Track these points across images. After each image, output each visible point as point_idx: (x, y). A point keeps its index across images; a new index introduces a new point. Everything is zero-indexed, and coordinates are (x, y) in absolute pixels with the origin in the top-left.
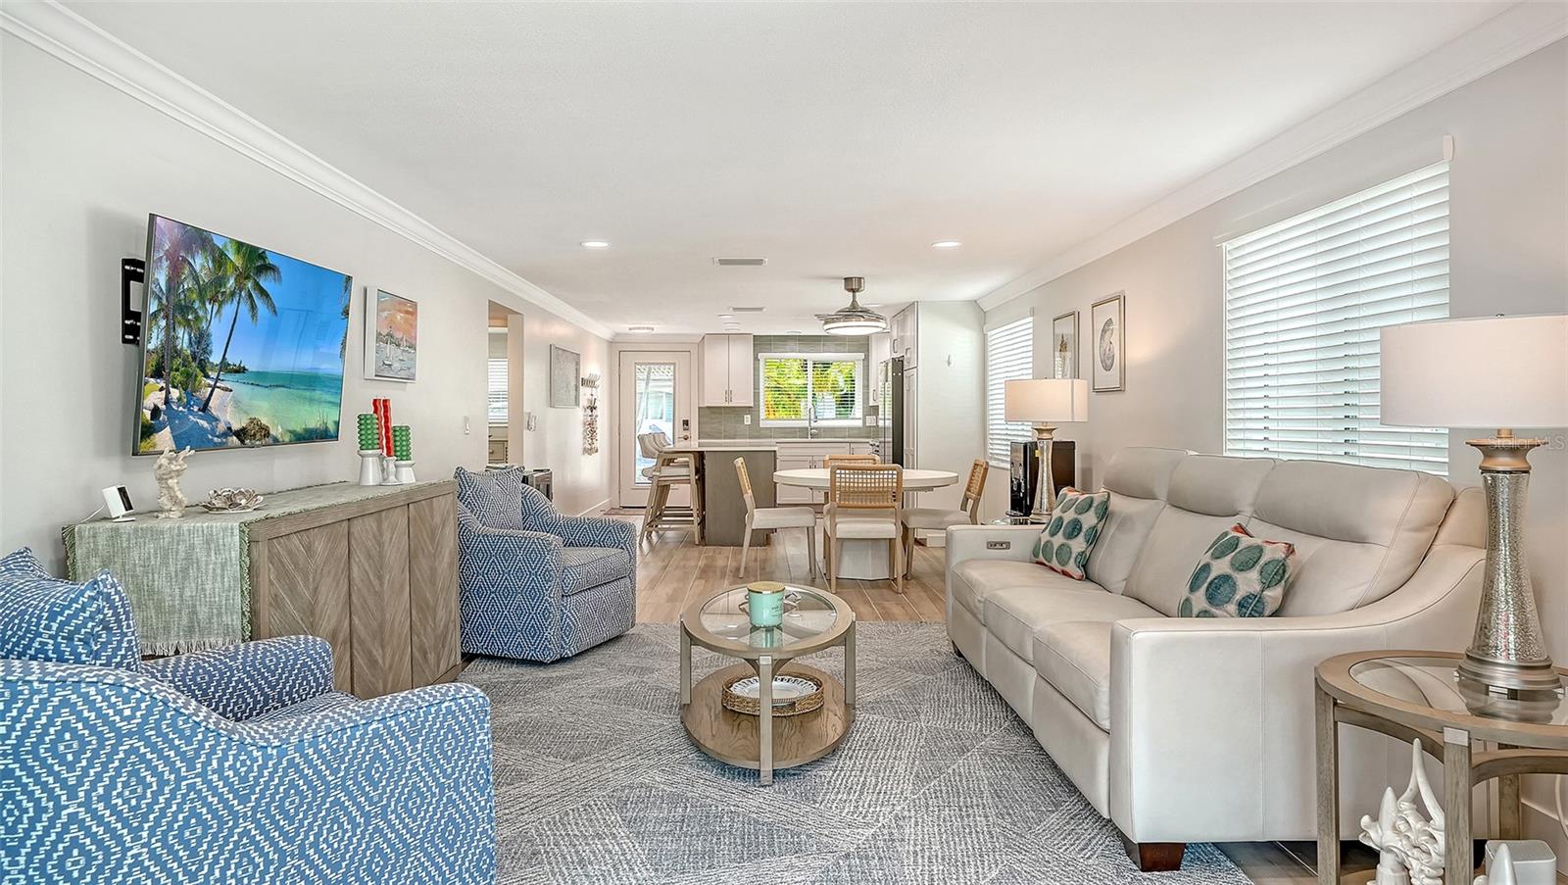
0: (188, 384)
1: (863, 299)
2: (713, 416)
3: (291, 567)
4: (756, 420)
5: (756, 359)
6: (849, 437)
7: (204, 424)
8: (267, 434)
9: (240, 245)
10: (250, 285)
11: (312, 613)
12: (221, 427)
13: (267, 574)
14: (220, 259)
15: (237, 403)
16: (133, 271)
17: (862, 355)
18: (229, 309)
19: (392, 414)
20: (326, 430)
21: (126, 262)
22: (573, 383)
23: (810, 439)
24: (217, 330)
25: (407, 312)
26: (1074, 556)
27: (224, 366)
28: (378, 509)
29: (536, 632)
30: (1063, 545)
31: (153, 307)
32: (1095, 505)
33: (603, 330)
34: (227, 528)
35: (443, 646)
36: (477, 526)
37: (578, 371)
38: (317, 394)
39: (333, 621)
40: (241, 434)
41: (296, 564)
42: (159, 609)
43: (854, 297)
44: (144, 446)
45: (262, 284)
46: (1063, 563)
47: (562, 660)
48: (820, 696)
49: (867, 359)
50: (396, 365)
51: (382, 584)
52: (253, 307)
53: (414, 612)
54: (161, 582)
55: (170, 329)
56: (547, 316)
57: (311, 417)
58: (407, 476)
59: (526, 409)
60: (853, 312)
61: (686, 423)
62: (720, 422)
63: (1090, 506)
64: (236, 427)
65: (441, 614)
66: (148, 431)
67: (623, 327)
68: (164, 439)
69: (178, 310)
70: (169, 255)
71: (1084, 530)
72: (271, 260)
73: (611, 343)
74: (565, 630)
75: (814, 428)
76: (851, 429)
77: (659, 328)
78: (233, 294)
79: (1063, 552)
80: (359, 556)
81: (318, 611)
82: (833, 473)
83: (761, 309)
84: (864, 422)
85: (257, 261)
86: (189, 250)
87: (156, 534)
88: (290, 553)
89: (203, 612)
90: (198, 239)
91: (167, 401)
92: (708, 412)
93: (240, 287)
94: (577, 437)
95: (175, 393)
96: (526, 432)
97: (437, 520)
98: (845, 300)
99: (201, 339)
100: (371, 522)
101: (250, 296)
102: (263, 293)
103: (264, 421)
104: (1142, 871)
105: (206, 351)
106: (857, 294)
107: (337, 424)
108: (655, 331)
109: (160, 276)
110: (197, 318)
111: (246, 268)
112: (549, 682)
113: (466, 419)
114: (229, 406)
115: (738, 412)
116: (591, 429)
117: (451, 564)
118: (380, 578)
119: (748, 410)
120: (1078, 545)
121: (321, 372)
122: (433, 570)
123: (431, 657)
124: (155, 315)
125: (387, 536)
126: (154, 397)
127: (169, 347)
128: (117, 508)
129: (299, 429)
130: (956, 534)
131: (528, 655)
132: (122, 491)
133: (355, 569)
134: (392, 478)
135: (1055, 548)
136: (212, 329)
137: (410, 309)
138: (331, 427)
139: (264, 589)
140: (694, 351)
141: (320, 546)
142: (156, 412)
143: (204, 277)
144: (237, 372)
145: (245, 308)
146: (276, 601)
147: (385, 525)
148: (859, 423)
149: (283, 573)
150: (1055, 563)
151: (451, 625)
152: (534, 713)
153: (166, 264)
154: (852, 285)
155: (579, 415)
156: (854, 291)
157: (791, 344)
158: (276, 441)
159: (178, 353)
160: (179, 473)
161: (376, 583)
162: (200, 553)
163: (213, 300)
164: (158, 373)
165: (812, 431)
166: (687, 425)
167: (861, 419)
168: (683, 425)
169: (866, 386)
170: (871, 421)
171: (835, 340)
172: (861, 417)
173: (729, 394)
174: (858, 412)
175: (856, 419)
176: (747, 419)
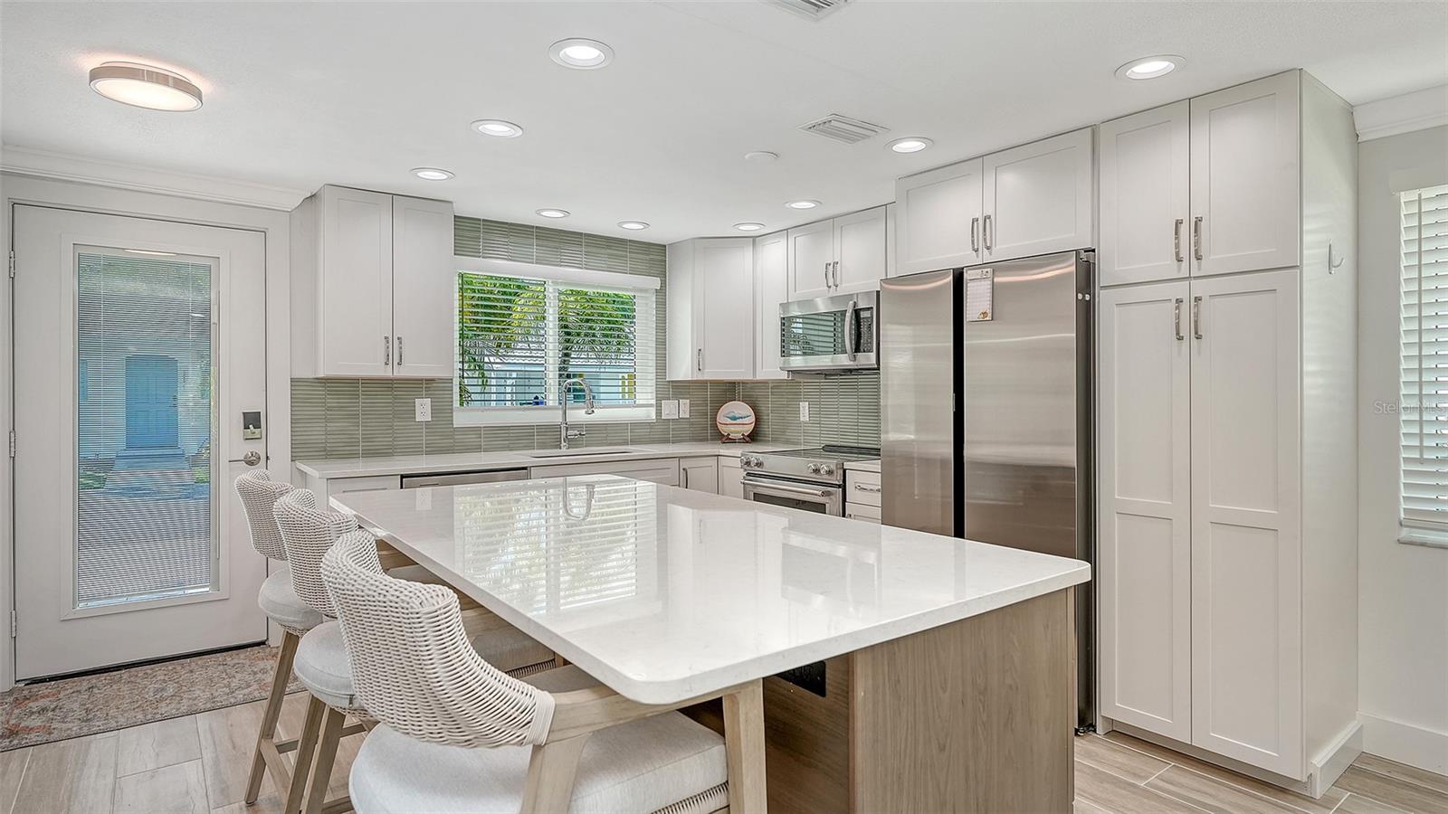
4: (443, 406)
6: (632, 442)
17: (655, 283)
23: (564, 450)
49: (661, 293)
61: (252, 420)
75: (573, 427)
76: (636, 425)
84: (659, 413)
119: (422, 385)
148: (649, 413)
165: (569, 432)
166: (258, 426)
167: (651, 405)
168: (246, 427)
169: (662, 344)
170: (671, 409)
171: (609, 247)
172: (653, 402)
173: (393, 348)
174: (646, 392)
175: (642, 406)
176: (423, 409)
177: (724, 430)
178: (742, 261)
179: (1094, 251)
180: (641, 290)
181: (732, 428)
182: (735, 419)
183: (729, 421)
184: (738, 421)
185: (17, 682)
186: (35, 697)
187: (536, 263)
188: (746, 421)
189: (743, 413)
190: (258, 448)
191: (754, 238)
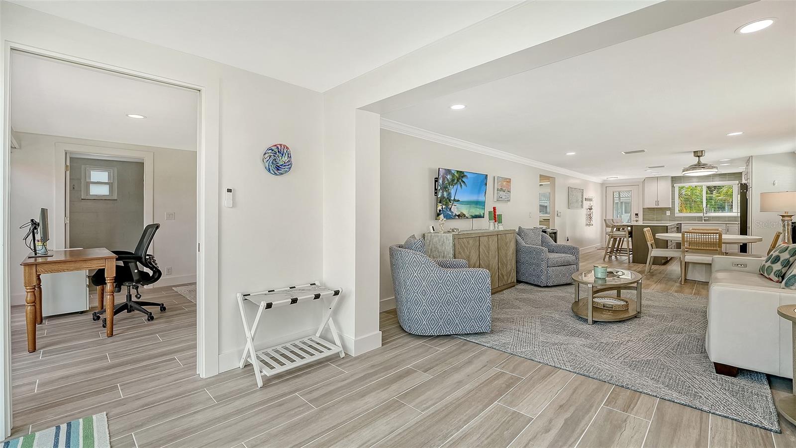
0: (447, 205)
1: (703, 160)
2: (650, 212)
3: (463, 246)
4: (673, 212)
5: (673, 187)
7: (450, 213)
8: (465, 216)
9: (458, 171)
10: (460, 181)
11: (469, 258)
12: (454, 214)
13: (458, 246)
14: (453, 175)
15: (457, 208)
16: (436, 180)
18: (456, 187)
19: (497, 211)
20: (481, 215)
21: (435, 178)
22: (580, 200)
23: (703, 222)
24: (453, 192)
25: (507, 182)
26: (774, 271)
27: (454, 200)
28: (489, 235)
29: (539, 277)
30: (769, 266)
31: (439, 188)
32: (789, 249)
33: (597, 179)
34: (450, 236)
35: (510, 276)
36: (523, 244)
37: (582, 195)
38: (478, 206)
39: (475, 260)
40: (459, 216)
41: (465, 245)
42: (438, 251)
43: (699, 159)
44: (438, 218)
45: (463, 180)
46: (769, 274)
47: (547, 287)
48: (627, 306)
50: (504, 197)
51: (489, 254)
52: (461, 186)
53: (499, 264)
54: (438, 246)
55: (443, 192)
56: (567, 177)
57: (477, 212)
58: (501, 228)
59: (556, 210)
60: (699, 166)
61: (637, 215)
62: (654, 214)
63: (787, 250)
64: (457, 214)
65: (509, 266)
66: (438, 215)
67: (605, 178)
68: (442, 216)
69: (445, 188)
70: (443, 176)
71: (781, 260)
72: (465, 174)
73: (602, 184)
74: (548, 278)
77: (620, 177)
78: (456, 183)
79: (770, 269)
80: (482, 247)
81: (470, 257)
82: (683, 235)
83: (663, 166)
85: (462, 174)
86: (446, 174)
87: (438, 236)
88: (463, 243)
89: (446, 253)
90: (448, 171)
91: (442, 208)
92: (648, 210)
93: (458, 181)
94: (583, 220)
95: (444, 207)
96: (556, 217)
97: (508, 240)
98: (695, 160)
99: (449, 194)
100: (486, 238)
101: (460, 183)
102: (463, 182)
103: (464, 213)
104: (717, 373)
105: (451, 197)
106: (701, 158)
107: (484, 214)
108: (619, 178)
109: (441, 181)
110: (448, 189)
111: (459, 177)
112: (541, 291)
113: (530, 213)
114: (456, 209)
115: (663, 210)
116: (590, 217)
117: (513, 253)
118: (488, 253)
119: (669, 209)
120: (777, 267)
121: (480, 200)
122: (506, 254)
123: (505, 277)
124: (439, 190)
125: (491, 242)
126: (440, 208)
127: (443, 196)
128: (432, 231)
129: (473, 215)
130: (715, 259)
131: (536, 283)
132: (433, 227)
133: (481, 249)
134: (496, 228)
135: (766, 267)
136: (452, 192)
137: (509, 181)
138: (482, 215)
139: (457, 250)
140: (641, 186)
141: (471, 242)
142: (440, 210)
143: (450, 180)
144: (457, 201)
145: (459, 186)
146: (460, 253)
147: (490, 239)
149: (462, 247)
150: (766, 274)
151: (513, 270)
152: (531, 296)
153: (442, 178)
154: (698, 154)
155: (584, 212)
156: (699, 157)
158: (467, 218)
159: (444, 198)
160: (443, 224)
161: (487, 254)
162: (445, 241)
163: (452, 185)
164: (440, 202)
172: (737, 211)
174: (735, 209)
175: (734, 213)
176: (668, 213)
190: (637, 219)
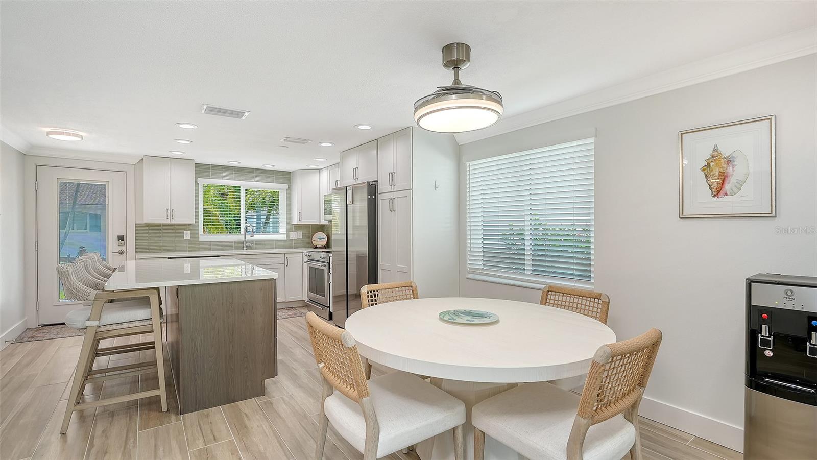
2: (151, 232)
4: (195, 235)
5: (196, 183)
6: (276, 248)
17: (286, 186)
23: (245, 251)
49: (289, 190)
61: (121, 238)
62: (159, 238)
73: (25, 154)
75: (249, 242)
76: (278, 241)
84: (288, 237)
92: (146, 228)
115: (176, 229)
119: (188, 228)
148: (284, 237)
157: (225, 174)
165: (247, 244)
166: (123, 240)
167: (285, 234)
168: (119, 241)
169: (289, 209)
170: (293, 235)
171: (265, 173)
172: (286, 232)
173: (170, 212)
174: (283, 229)
175: (282, 234)
176: (187, 235)
177: (315, 243)
178: (315, 178)
179: (377, 181)
180: (281, 189)
181: (320, 243)
182: (321, 239)
183: (319, 240)
184: (322, 240)
185: (39, 325)
186: (44, 329)
187: (234, 180)
188: (324, 240)
189: (322, 237)
190: (123, 248)
191: (320, 169)
